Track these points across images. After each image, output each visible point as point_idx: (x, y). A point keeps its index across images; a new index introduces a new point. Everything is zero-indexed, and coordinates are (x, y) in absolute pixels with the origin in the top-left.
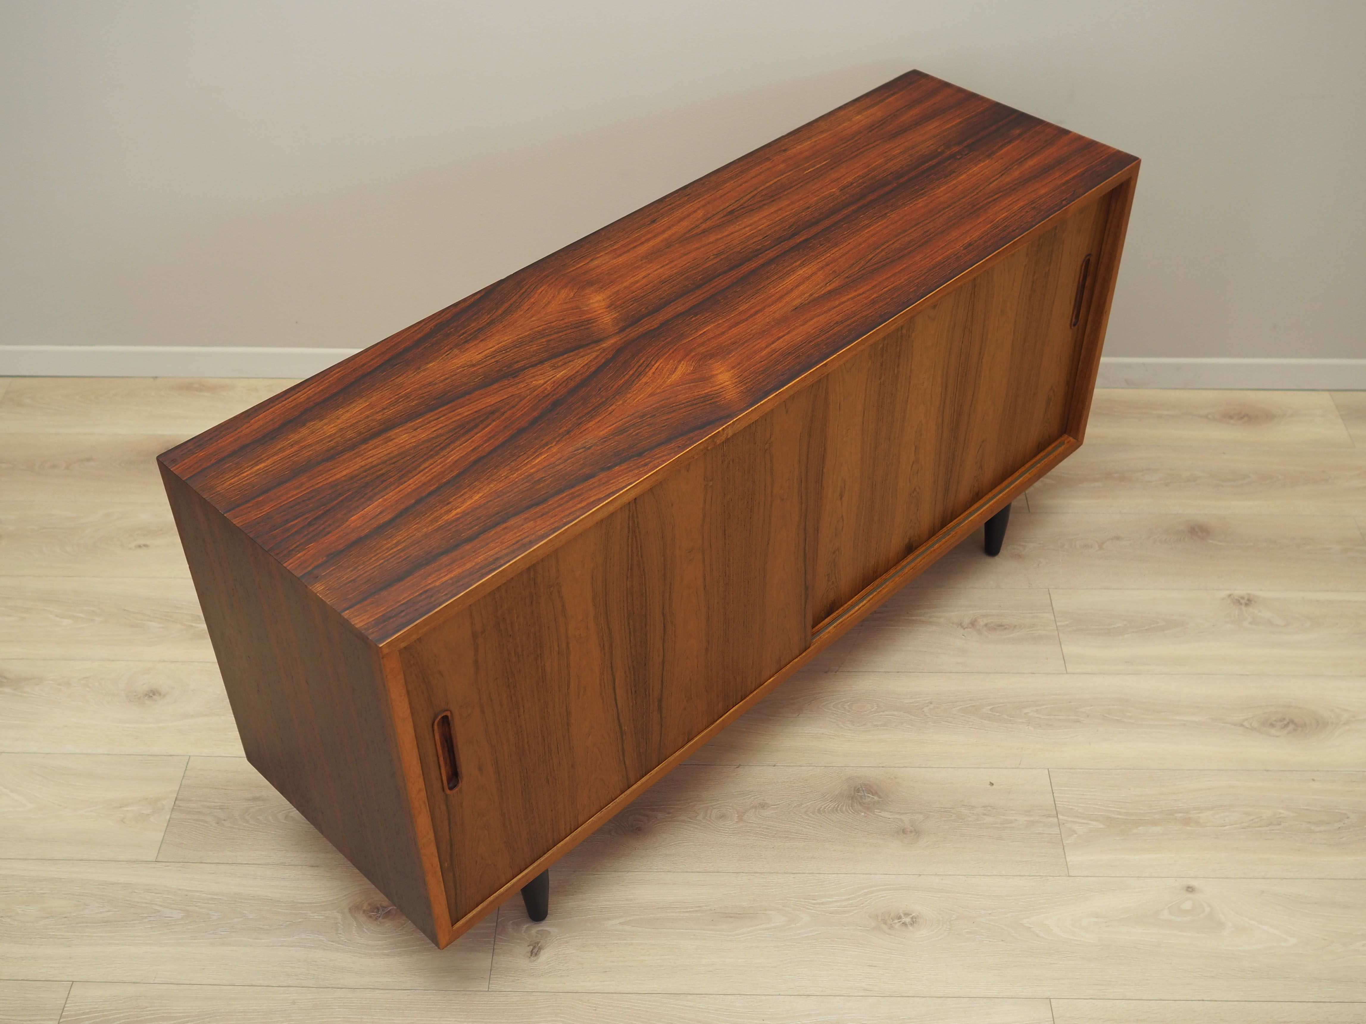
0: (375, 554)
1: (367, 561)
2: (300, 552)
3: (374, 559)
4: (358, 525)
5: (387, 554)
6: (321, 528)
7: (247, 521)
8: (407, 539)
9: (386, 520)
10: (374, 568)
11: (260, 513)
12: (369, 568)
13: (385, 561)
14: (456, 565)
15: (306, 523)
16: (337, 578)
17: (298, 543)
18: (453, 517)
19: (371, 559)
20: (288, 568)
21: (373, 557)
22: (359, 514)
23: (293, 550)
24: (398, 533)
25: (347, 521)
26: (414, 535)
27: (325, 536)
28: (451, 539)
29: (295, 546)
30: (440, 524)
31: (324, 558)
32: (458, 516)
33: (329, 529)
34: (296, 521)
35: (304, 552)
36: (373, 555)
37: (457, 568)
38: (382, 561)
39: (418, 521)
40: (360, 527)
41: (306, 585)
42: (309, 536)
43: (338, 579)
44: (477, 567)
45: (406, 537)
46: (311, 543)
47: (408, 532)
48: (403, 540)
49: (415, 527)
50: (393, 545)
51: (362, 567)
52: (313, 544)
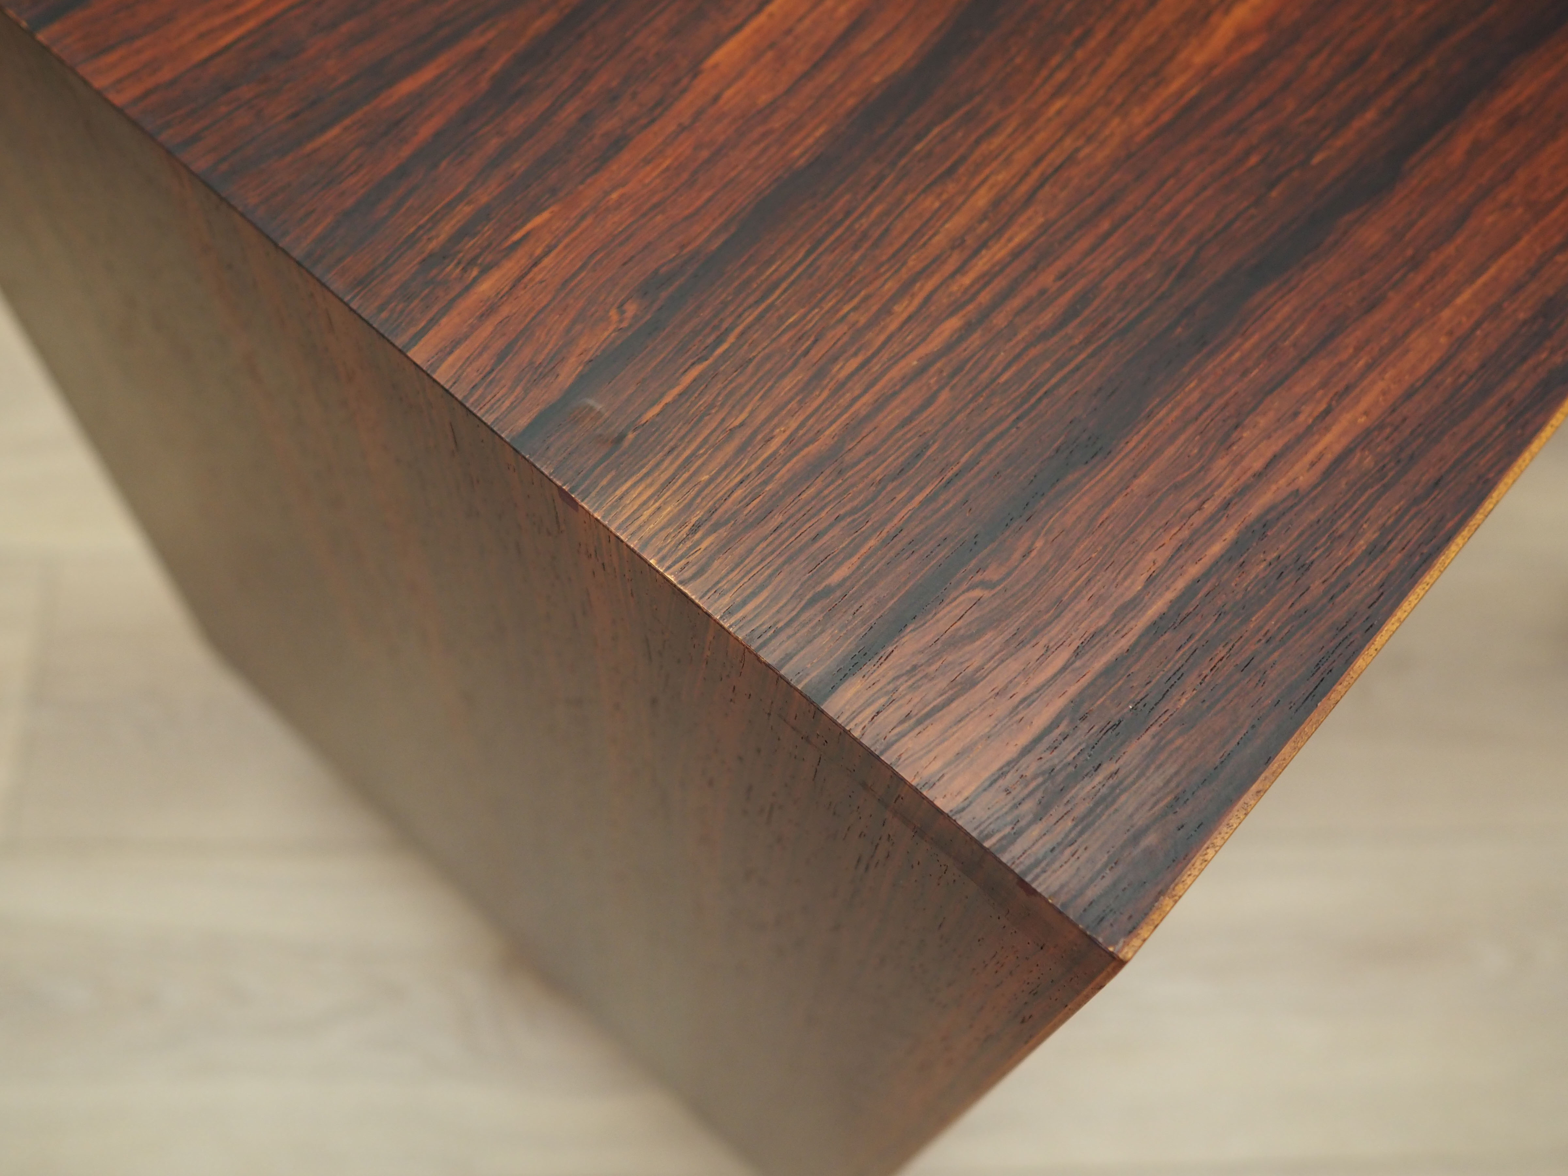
0: (904, 274)
1: (869, 325)
2: (485, 270)
3: (903, 309)
4: (764, 99)
5: (966, 280)
6: (570, 113)
7: (166, 74)
8: (1040, 185)
9: (896, 65)
10: (921, 370)
11: (226, 27)
12: (895, 373)
13: (969, 328)
14: (1358, 349)
15: (484, 84)
16: (730, 449)
17: (465, 211)
18: (1229, 49)
19: (886, 310)
20: (442, 375)
21: (896, 298)
22: (748, 30)
23: (443, 255)
24: (984, 148)
25: (695, 72)
26: (1071, 159)
27: (603, 160)
28: (1272, 186)
29: (446, 229)
30: (1181, 93)
31: (631, 309)
32: (1252, 46)
33: (609, 124)
34: (427, 74)
35: (510, 268)
36: (891, 286)
37: (1369, 367)
38: (954, 323)
39: (1061, 76)
40: (773, 107)
41: (566, 496)
42: (518, 165)
43: (742, 450)
44: (1471, 359)
45: (1036, 174)
46: (539, 212)
47: (1030, 138)
48: (1024, 188)
49: (1059, 112)
50: (981, 222)
51: (854, 364)
52: (546, 215)
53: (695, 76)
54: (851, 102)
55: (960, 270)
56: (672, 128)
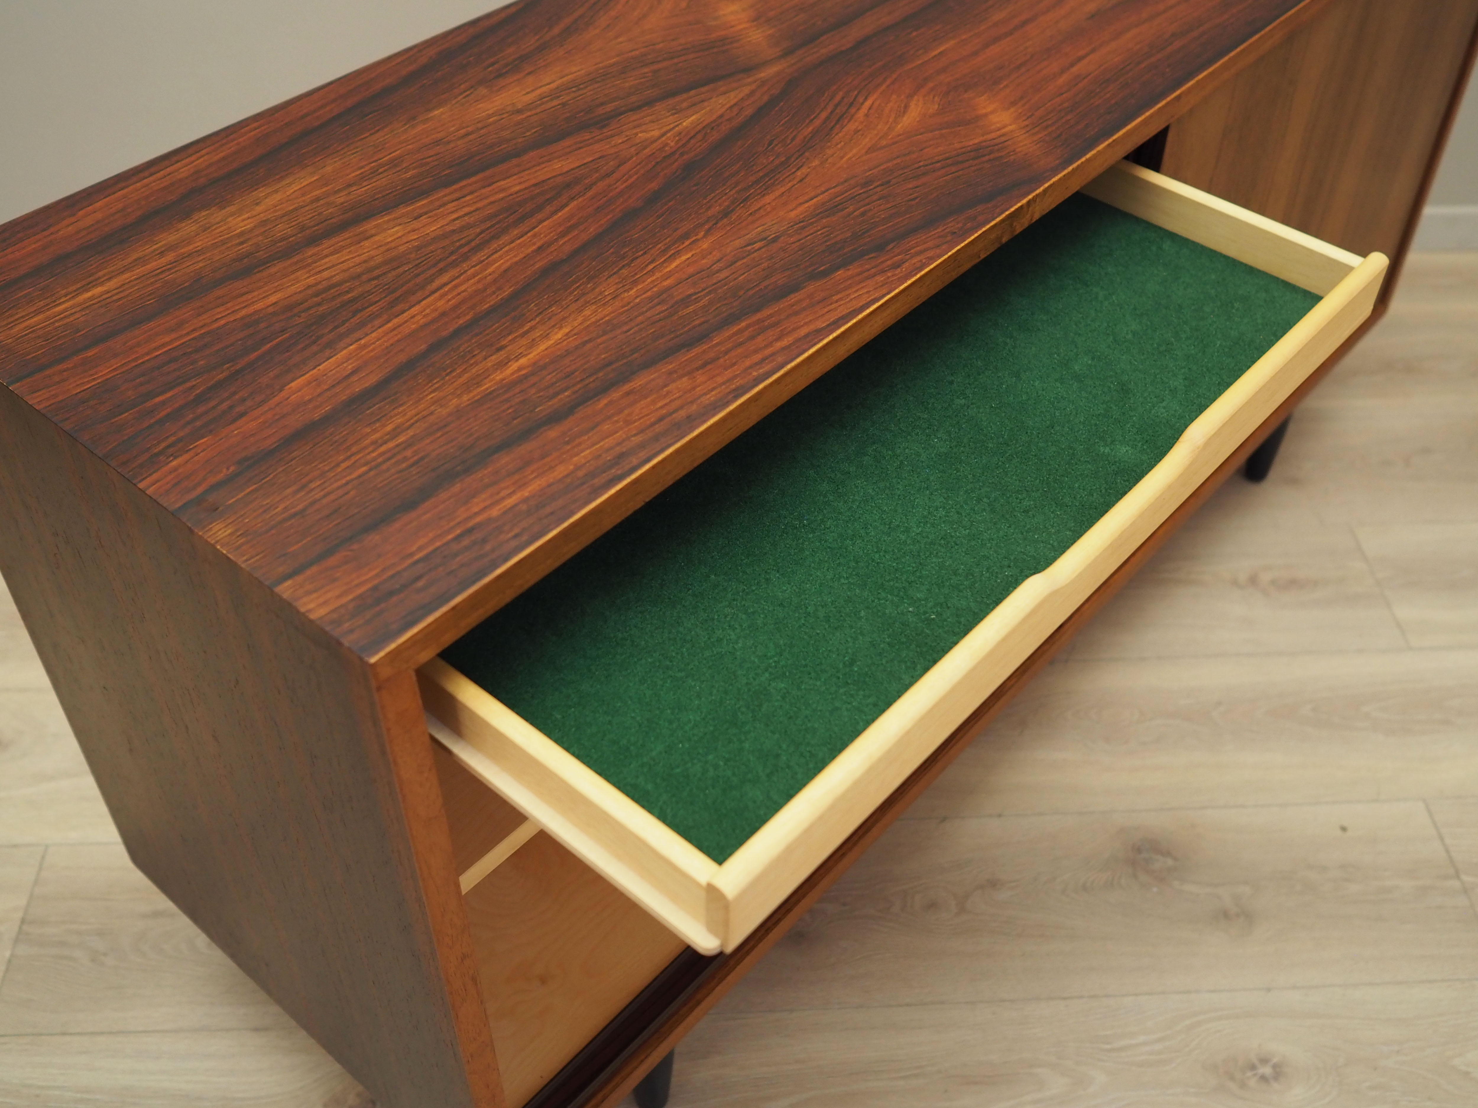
0: (349, 454)
1: (329, 470)
2: (175, 458)
3: (344, 465)
4: (307, 398)
5: (374, 455)
6: (225, 406)
7: (60, 398)
8: (417, 422)
9: (367, 385)
10: (347, 483)
11: (88, 382)
12: (335, 485)
13: (370, 470)
14: (532, 472)
15: (192, 397)
16: (261, 511)
17: (172, 439)
18: (513, 374)
19: (338, 465)
20: (148, 492)
21: (343, 461)
22: (307, 375)
23: (160, 453)
24: (396, 411)
25: (281, 390)
26: (432, 413)
27: (234, 421)
28: (515, 419)
29: (163, 445)
30: (487, 389)
31: (232, 469)
32: (523, 372)
33: (240, 409)
34: (169, 395)
35: (186, 456)
36: (342, 457)
37: (535, 478)
38: (364, 469)
39: (436, 386)
40: (310, 401)
41: (190, 529)
42: (198, 423)
43: (265, 511)
44: (580, 473)
45: (415, 418)
46: (203, 438)
47: (417, 407)
48: (408, 423)
49: (432, 398)
50: (386, 435)
51: (318, 483)
52: (205, 439)
53: (281, 391)
54: (344, 398)
55: (373, 451)
56: (267, 408)
